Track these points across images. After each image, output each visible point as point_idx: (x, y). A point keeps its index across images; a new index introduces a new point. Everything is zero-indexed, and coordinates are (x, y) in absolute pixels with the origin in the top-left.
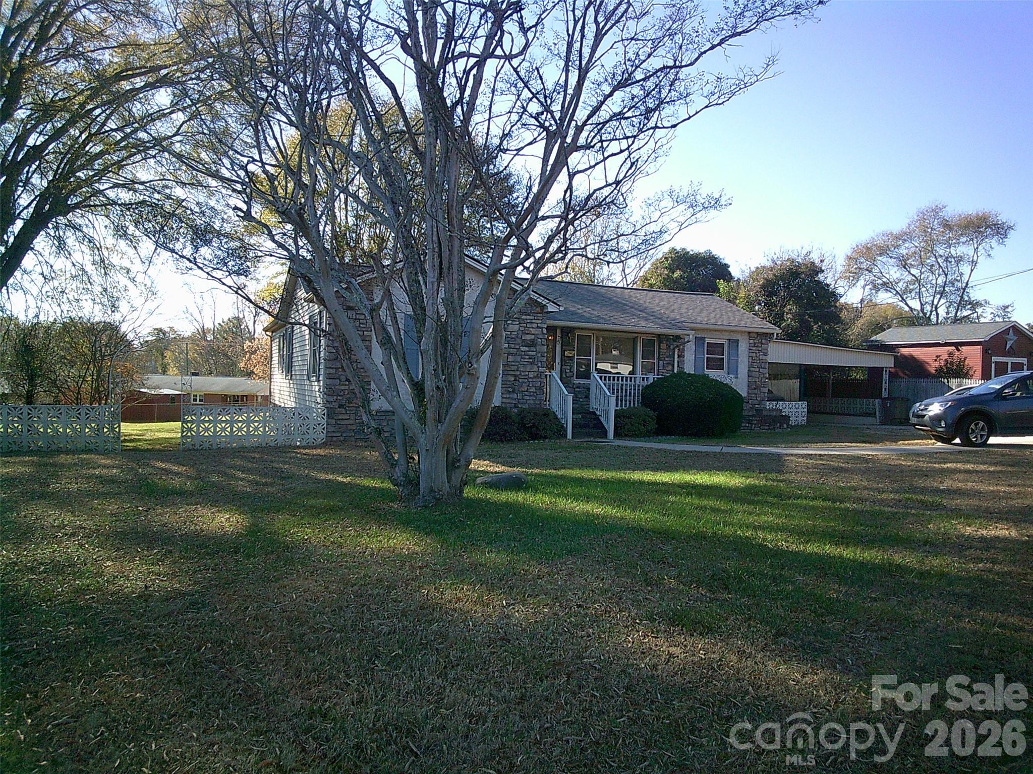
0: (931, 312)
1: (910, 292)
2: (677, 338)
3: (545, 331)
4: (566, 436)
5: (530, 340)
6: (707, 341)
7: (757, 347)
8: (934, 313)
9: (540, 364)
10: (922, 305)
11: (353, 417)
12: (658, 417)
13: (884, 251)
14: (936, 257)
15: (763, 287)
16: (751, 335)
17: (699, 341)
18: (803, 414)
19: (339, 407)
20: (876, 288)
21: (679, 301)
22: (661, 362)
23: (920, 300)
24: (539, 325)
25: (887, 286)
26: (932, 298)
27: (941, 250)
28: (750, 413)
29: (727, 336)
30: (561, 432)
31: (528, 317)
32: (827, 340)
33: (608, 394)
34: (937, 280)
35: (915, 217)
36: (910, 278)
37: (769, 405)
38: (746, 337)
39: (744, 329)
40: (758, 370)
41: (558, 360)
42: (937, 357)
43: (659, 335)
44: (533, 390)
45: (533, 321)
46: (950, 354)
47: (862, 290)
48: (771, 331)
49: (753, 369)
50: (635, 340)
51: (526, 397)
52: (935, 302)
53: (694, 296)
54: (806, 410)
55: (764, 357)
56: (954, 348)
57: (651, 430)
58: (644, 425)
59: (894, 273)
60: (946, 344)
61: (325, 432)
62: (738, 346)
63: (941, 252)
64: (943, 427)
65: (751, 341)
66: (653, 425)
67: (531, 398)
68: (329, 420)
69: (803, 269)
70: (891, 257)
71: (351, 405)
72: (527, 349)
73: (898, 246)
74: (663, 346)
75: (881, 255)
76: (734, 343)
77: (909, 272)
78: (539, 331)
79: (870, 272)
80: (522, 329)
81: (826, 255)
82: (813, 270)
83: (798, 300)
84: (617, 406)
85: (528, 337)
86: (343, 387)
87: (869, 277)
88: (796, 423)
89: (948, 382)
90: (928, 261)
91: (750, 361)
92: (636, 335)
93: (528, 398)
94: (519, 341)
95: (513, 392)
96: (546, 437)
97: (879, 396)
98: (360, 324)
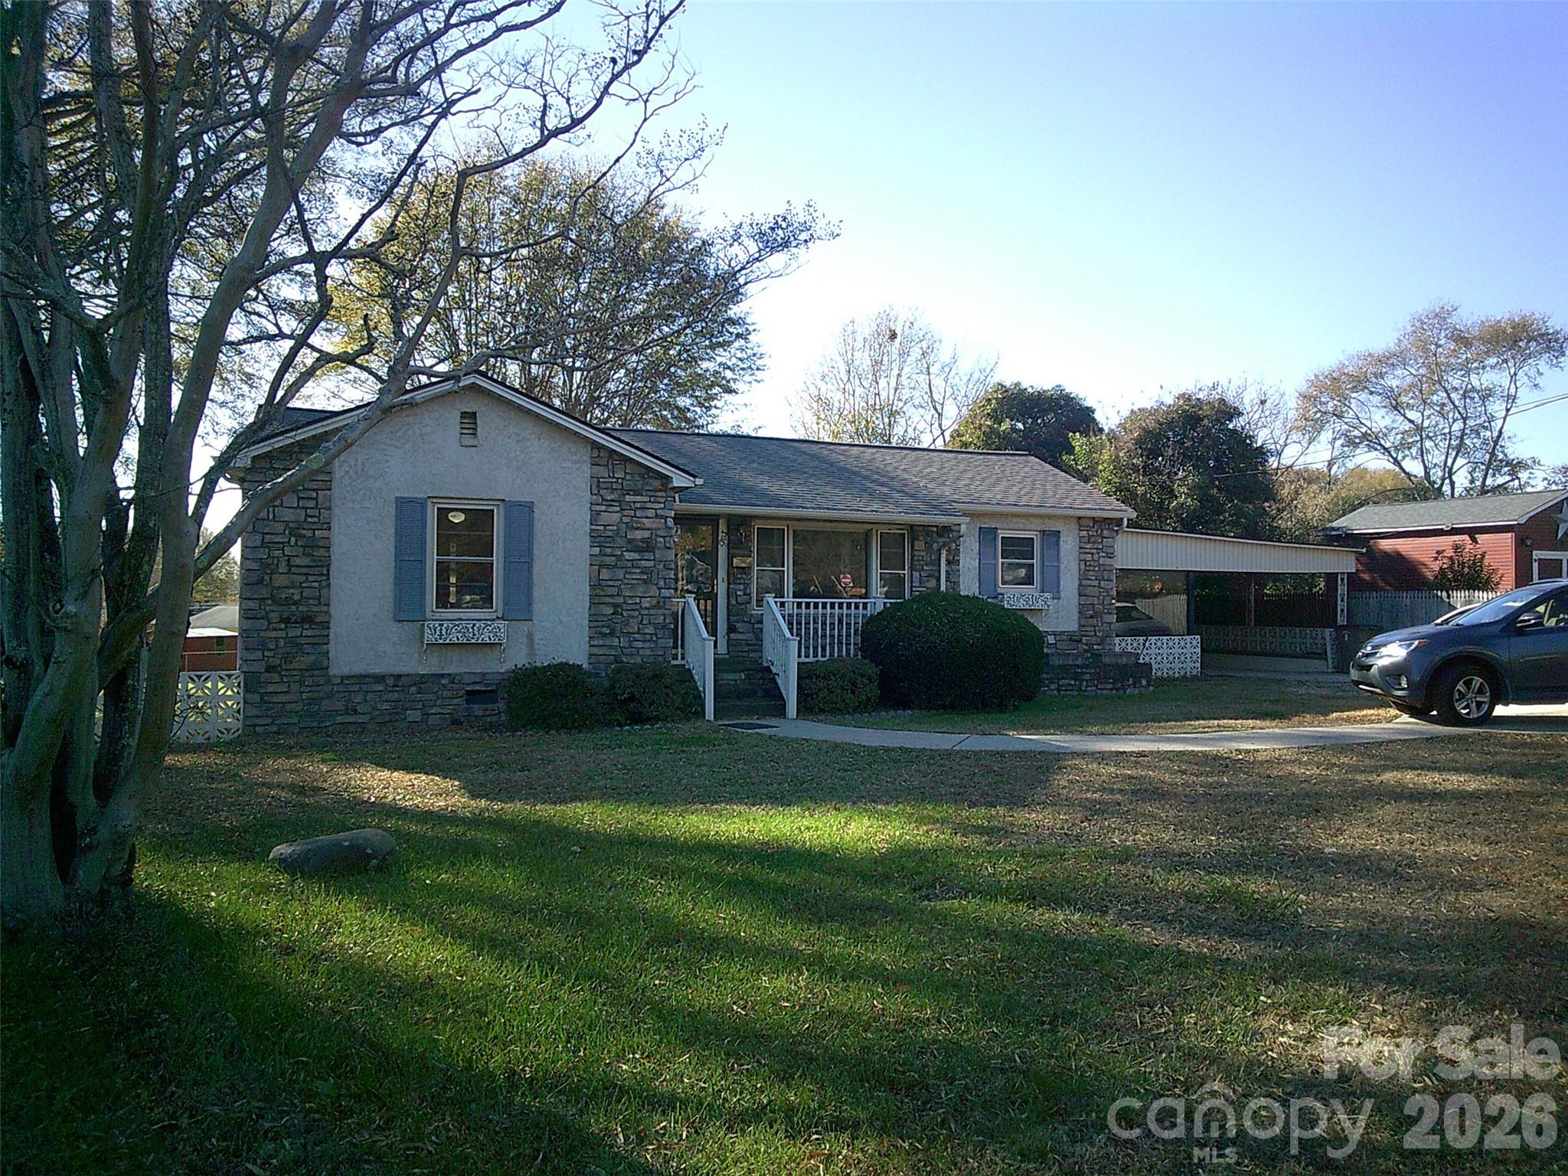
0: (1443, 480)
1: (1410, 448)
2: (947, 529)
3: (670, 523)
4: (701, 714)
5: (643, 540)
6: (1001, 534)
7: (1094, 542)
8: (1447, 481)
9: (662, 583)
10: (1425, 467)
11: (295, 687)
12: (882, 676)
13: (1360, 382)
14: (1446, 391)
15: (1139, 442)
16: (1083, 522)
17: (987, 535)
18: (1195, 657)
19: (267, 671)
20: (1352, 443)
21: (962, 467)
22: (916, 574)
23: (1423, 461)
24: (660, 512)
25: (1371, 439)
26: (1444, 457)
27: (1454, 380)
28: (1079, 661)
29: (1038, 525)
30: (692, 706)
31: (638, 498)
32: (1246, 528)
33: (788, 635)
34: (1450, 427)
35: (1408, 327)
36: (1407, 426)
37: (1120, 644)
38: (1074, 526)
39: (1071, 512)
40: (1096, 583)
41: (722, 573)
42: (1438, 552)
43: (912, 526)
44: (650, 630)
45: (649, 505)
46: (1456, 548)
47: (1330, 446)
48: (1118, 515)
49: (1089, 582)
50: (868, 534)
51: (636, 644)
52: (1449, 464)
53: (994, 457)
54: (1199, 650)
55: (1108, 561)
56: (1466, 537)
57: (869, 699)
58: (853, 692)
59: (1380, 419)
60: (1454, 531)
61: (241, 717)
62: (1058, 544)
63: (1456, 383)
64: (1403, 689)
65: (1084, 533)
66: (873, 691)
67: (647, 645)
68: (248, 696)
69: (1206, 410)
70: (1372, 393)
71: (292, 667)
72: (636, 556)
73: (1382, 376)
74: (920, 545)
75: (1354, 389)
76: (1052, 537)
77: (1404, 416)
78: (658, 524)
79: (1340, 417)
80: (625, 520)
81: (1270, 392)
82: (1224, 412)
83: (1199, 462)
84: (799, 656)
85: (639, 535)
86: (274, 634)
87: (1340, 426)
88: (1182, 673)
89: (1449, 597)
90: (1435, 398)
91: (1083, 567)
92: (869, 527)
93: (640, 645)
94: (620, 542)
95: (612, 634)
96: (657, 719)
97: (1332, 622)
98: (307, 516)
